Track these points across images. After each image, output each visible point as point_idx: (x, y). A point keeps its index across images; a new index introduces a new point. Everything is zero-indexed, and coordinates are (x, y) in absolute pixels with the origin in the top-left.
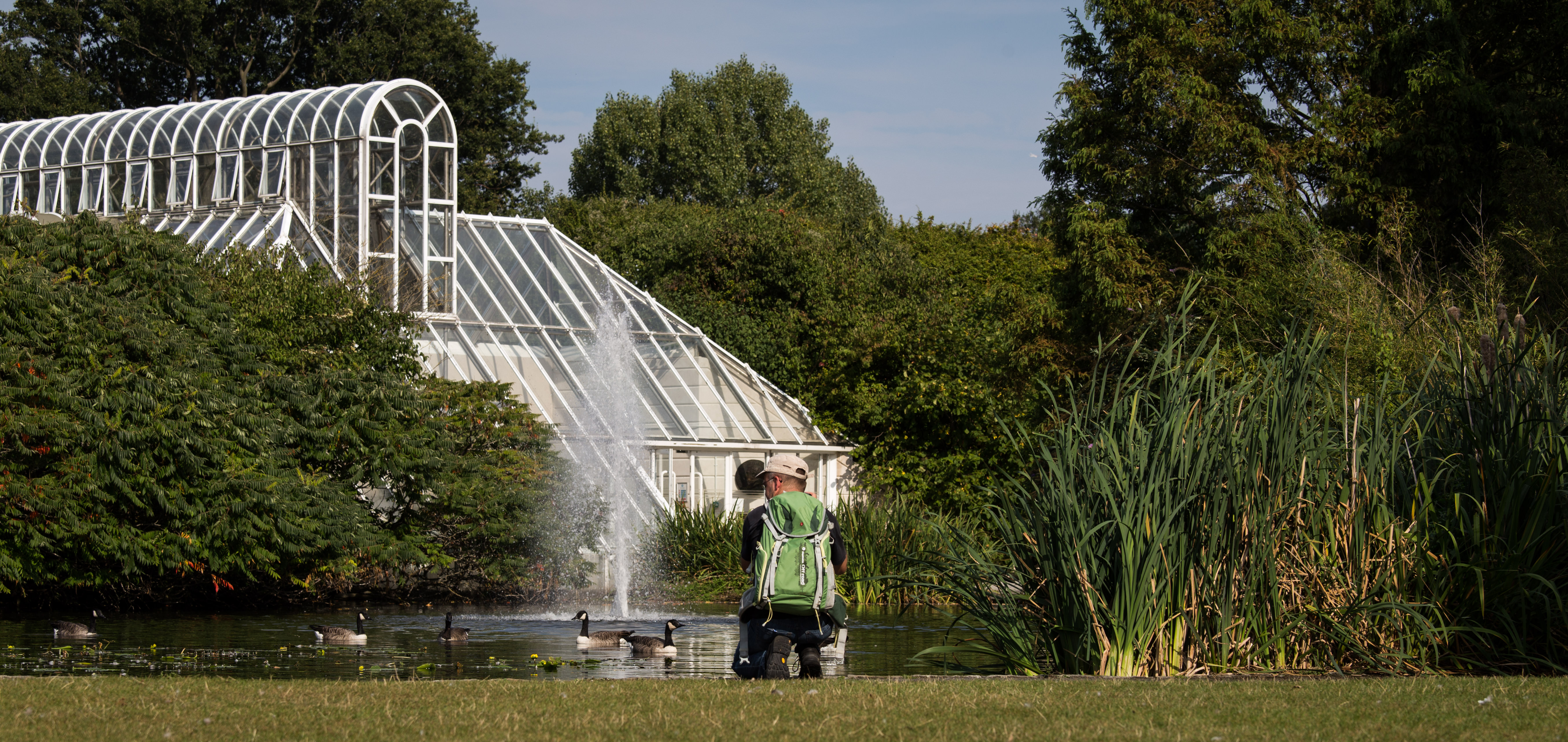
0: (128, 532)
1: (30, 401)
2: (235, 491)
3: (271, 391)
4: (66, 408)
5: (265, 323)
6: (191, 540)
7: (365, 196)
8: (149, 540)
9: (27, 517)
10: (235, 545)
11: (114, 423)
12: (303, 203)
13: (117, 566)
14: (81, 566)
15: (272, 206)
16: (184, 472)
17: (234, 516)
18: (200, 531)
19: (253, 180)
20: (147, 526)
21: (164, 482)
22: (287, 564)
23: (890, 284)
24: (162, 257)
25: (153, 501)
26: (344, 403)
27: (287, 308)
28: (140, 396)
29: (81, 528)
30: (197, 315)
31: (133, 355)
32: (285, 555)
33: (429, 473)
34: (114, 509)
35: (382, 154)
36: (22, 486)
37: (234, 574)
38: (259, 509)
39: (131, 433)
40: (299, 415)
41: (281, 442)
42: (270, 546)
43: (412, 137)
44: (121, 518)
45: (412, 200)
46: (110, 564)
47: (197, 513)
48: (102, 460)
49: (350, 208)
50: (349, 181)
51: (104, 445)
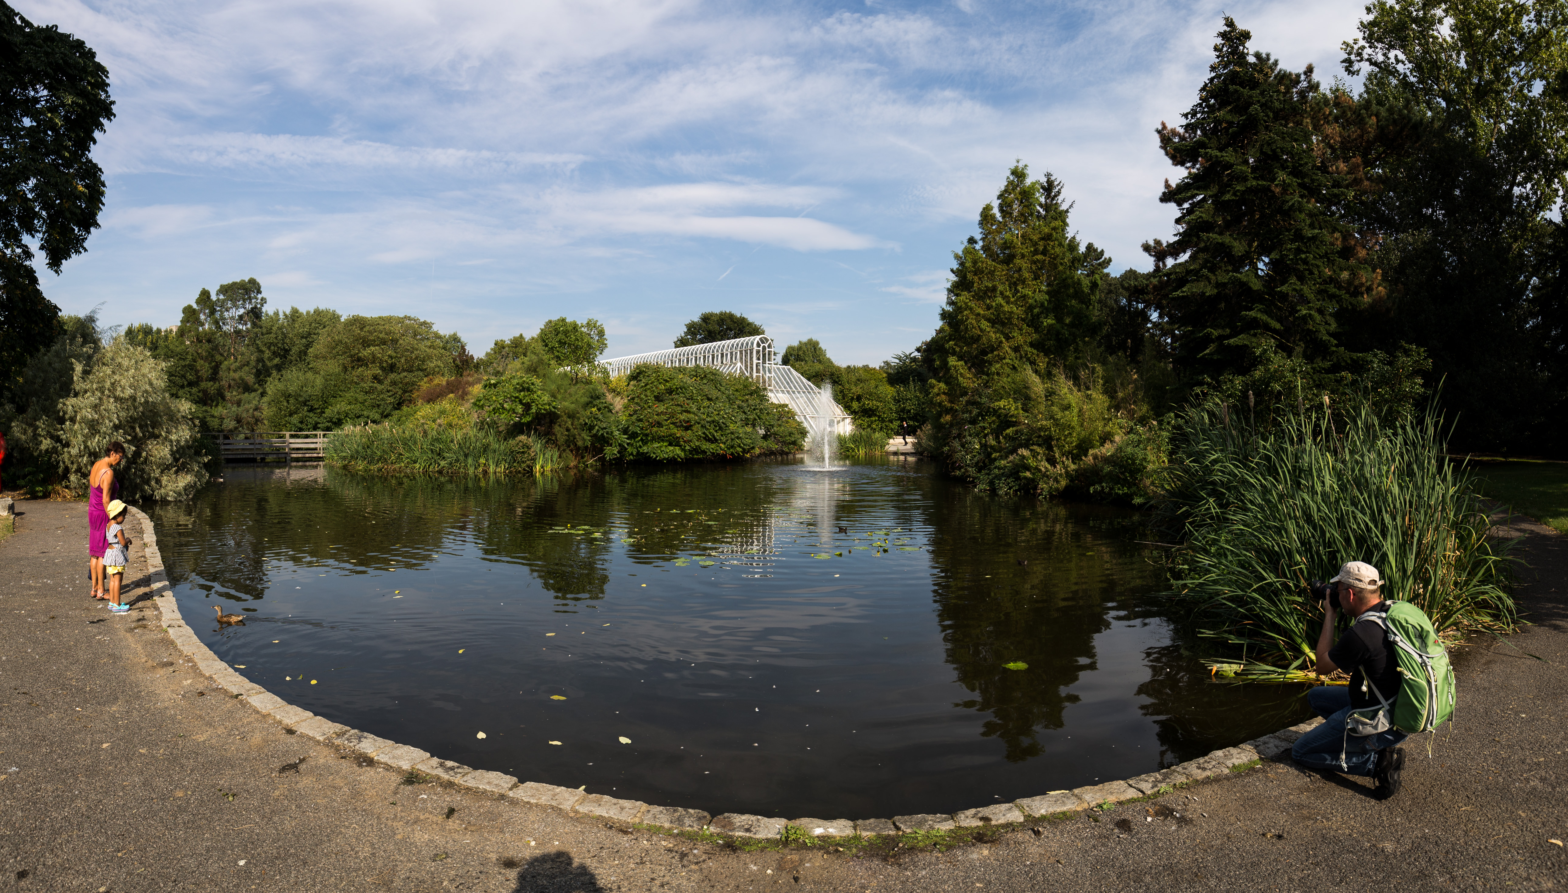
0: (708, 444)
1: (685, 411)
2: (732, 433)
3: (739, 407)
4: (694, 413)
5: (737, 390)
6: (722, 446)
7: (755, 361)
8: (713, 446)
9: (685, 442)
10: (732, 447)
11: (705, 417)
12: (742, 363)
13: (706, 453)
14: (697, 453)
15: (735, 364)
16: (721, 429)
17: (732, 440)
18: (724, 443)
19: (731, 358)
20: (712, 443)
21: (716, 431)
22: (744, 451)
23: (858, 380)
24: (715, 375)
25: (714, 436)
26: (754, 410)
27: (742, 387)
28: (711, 410)
29: (697, 444)
30: (723, 389)
31: (709, 399)
32: (744, 449)
33: (773, 426)
34: (705, 438)
35: (758, 352)
36: (684, 434)
37: (732, 454)
38: (738, 438)
39: (709, 419)
40: (745, 413)
41: (742, 420)
42: (740, 446)
43: (764, 348)
44: (706, 440)
45: (764, 362)
46: (704, 452)
47: (724, 439)
48: (702, 426)
49: (752, 364)
50: (751, 358)
51: (702, 422)
